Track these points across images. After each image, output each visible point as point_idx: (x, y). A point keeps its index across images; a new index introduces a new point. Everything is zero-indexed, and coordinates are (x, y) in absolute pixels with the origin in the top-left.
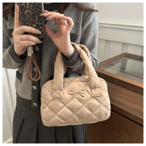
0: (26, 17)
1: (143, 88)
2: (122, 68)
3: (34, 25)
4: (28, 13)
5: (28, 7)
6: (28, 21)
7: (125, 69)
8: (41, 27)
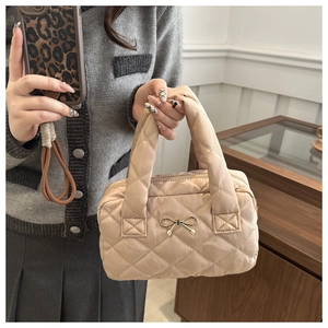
0: (40, 55)
1: (321, 193)
2: (270, 149)
3: (58, 75)
4: (44, 46)
5: (44, 32)
6: (42, 65)
7: (278, 152)
8: (74, 80)
